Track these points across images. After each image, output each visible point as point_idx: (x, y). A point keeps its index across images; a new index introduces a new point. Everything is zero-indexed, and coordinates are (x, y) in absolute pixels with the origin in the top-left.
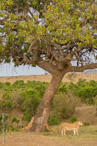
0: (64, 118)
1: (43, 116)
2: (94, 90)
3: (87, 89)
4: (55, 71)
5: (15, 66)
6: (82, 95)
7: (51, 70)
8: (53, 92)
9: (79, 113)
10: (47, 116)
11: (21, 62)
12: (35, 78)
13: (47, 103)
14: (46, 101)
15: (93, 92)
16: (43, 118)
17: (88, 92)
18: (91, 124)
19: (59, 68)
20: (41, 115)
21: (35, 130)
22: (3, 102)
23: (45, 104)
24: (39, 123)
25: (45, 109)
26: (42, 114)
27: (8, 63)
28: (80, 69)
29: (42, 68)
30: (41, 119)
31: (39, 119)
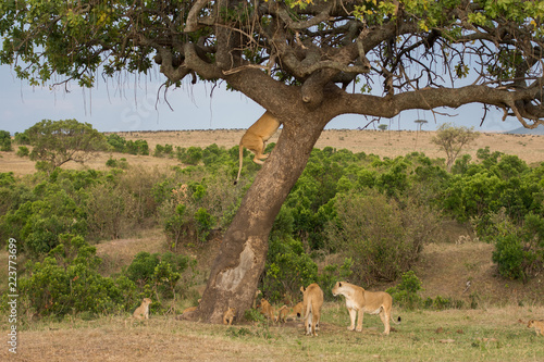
0: (379, 278)
1: (241, 264)
2: (502, 188)
3: (478, 185)
4: (292, 108)
5: (167, 84)
6: (457, 204)
7: (277, 103)
8: (282, 182)
9: (433, 266)
10: (255, 268)
11: (177, 71)
12: (342, 139)
13: (257, 219)
14: (254, 215)
15: (496, 196)
16: (239, 272)
17: (483, 194)
18: (468, 304)
19: (306, 98)
20: (233, 262)
21: (212, 312)
22: (181, 211)
23: (252, 223)
24: (225, 288)
25: (250, 240)
26: (238, 257)
27: (140, 71)
28: (384, 105)
29: (248, 94)
30: (233, 275)
31: (226, 277)
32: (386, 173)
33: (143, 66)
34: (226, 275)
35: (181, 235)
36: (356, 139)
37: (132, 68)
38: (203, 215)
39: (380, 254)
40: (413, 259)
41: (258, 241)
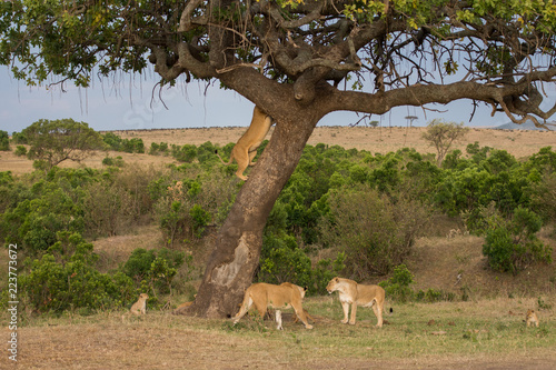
0: (371, 272)
1: (236, 260)
3: (468, 180)
5: (162, 83)
6: (448, 198)
8: (275, 178)
10: (250, 263)
11: (171, 70)
12: (334, 136)
13: (251, 215)
14: (249, 211)
17: (473, 188)
18: (459, 297)
19: (299, 96)
20: (228, 258)
22: (176, 208)
23: (246, 219)
24: (221, 283)
25: (244, 236)
26: (233, 252)
27: (135, 70)
30: (229, 270)
31: (221, 272)
32: (378, 169)
33: (138, 65)
34: (221, 270)
35: (176, 231)
36: (348, 135)
37: (127, 67)
38: (198, 212)
39: (372, 249)
40: (405, 252)
41: (253, 236)
